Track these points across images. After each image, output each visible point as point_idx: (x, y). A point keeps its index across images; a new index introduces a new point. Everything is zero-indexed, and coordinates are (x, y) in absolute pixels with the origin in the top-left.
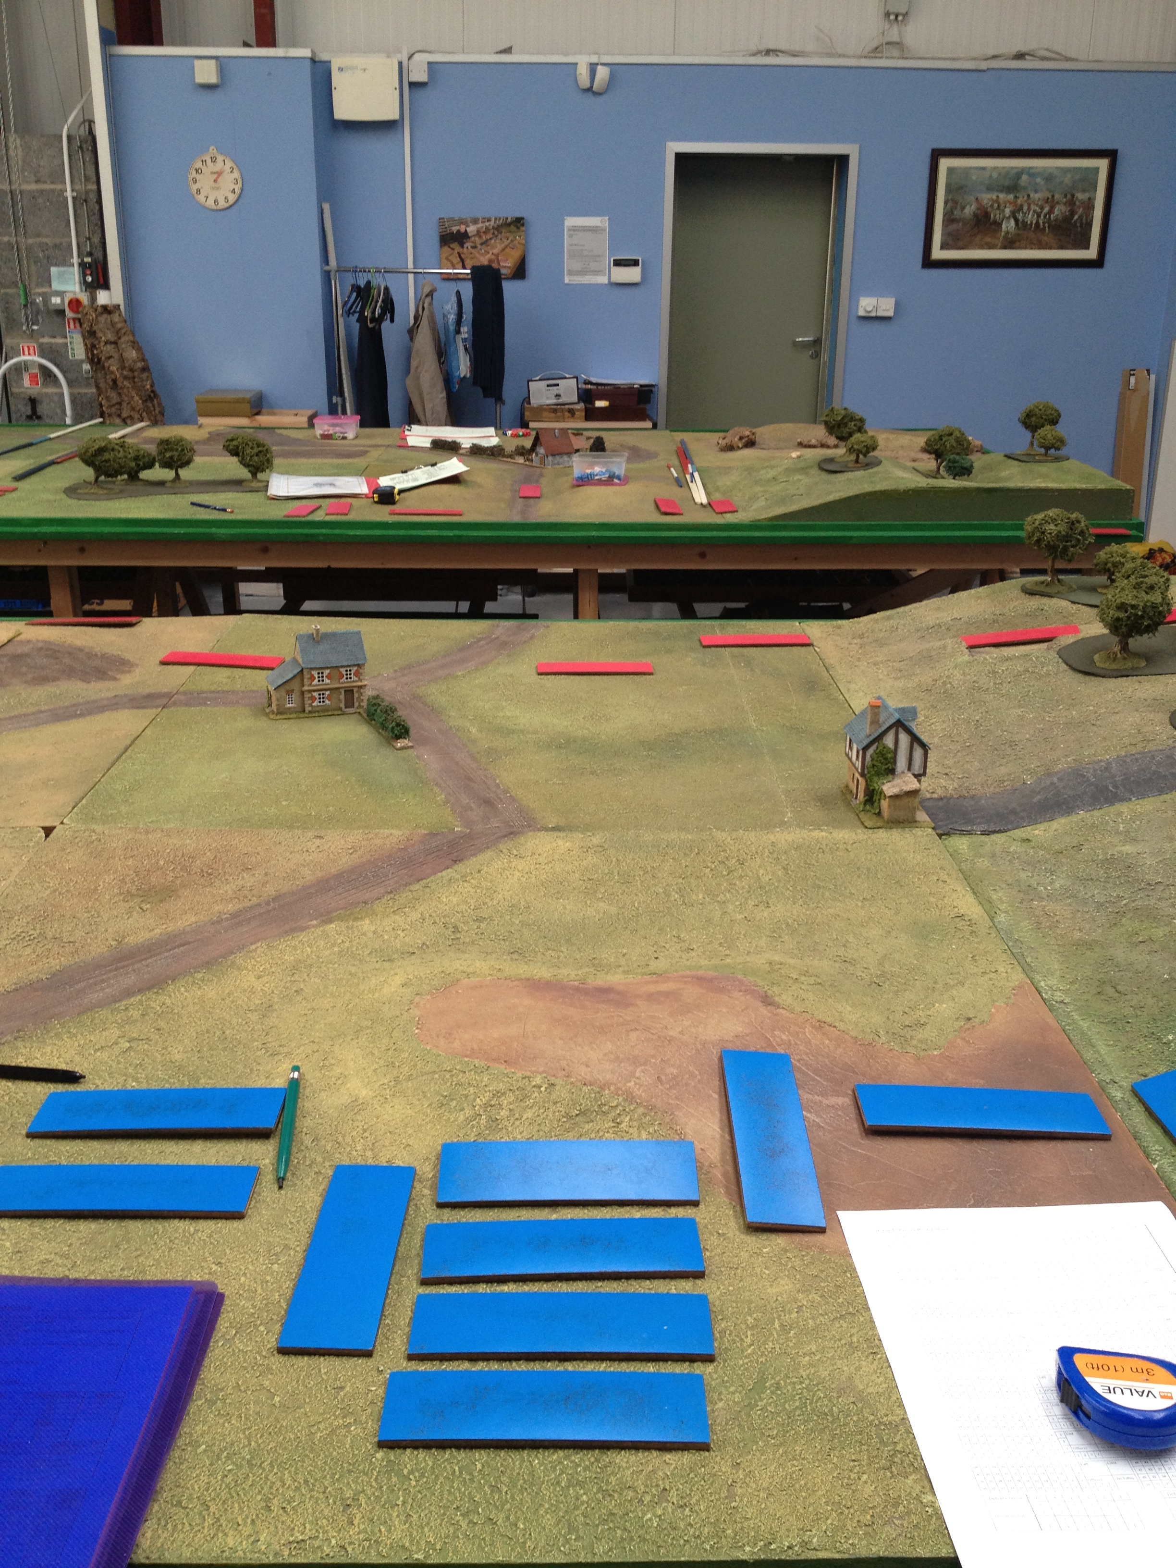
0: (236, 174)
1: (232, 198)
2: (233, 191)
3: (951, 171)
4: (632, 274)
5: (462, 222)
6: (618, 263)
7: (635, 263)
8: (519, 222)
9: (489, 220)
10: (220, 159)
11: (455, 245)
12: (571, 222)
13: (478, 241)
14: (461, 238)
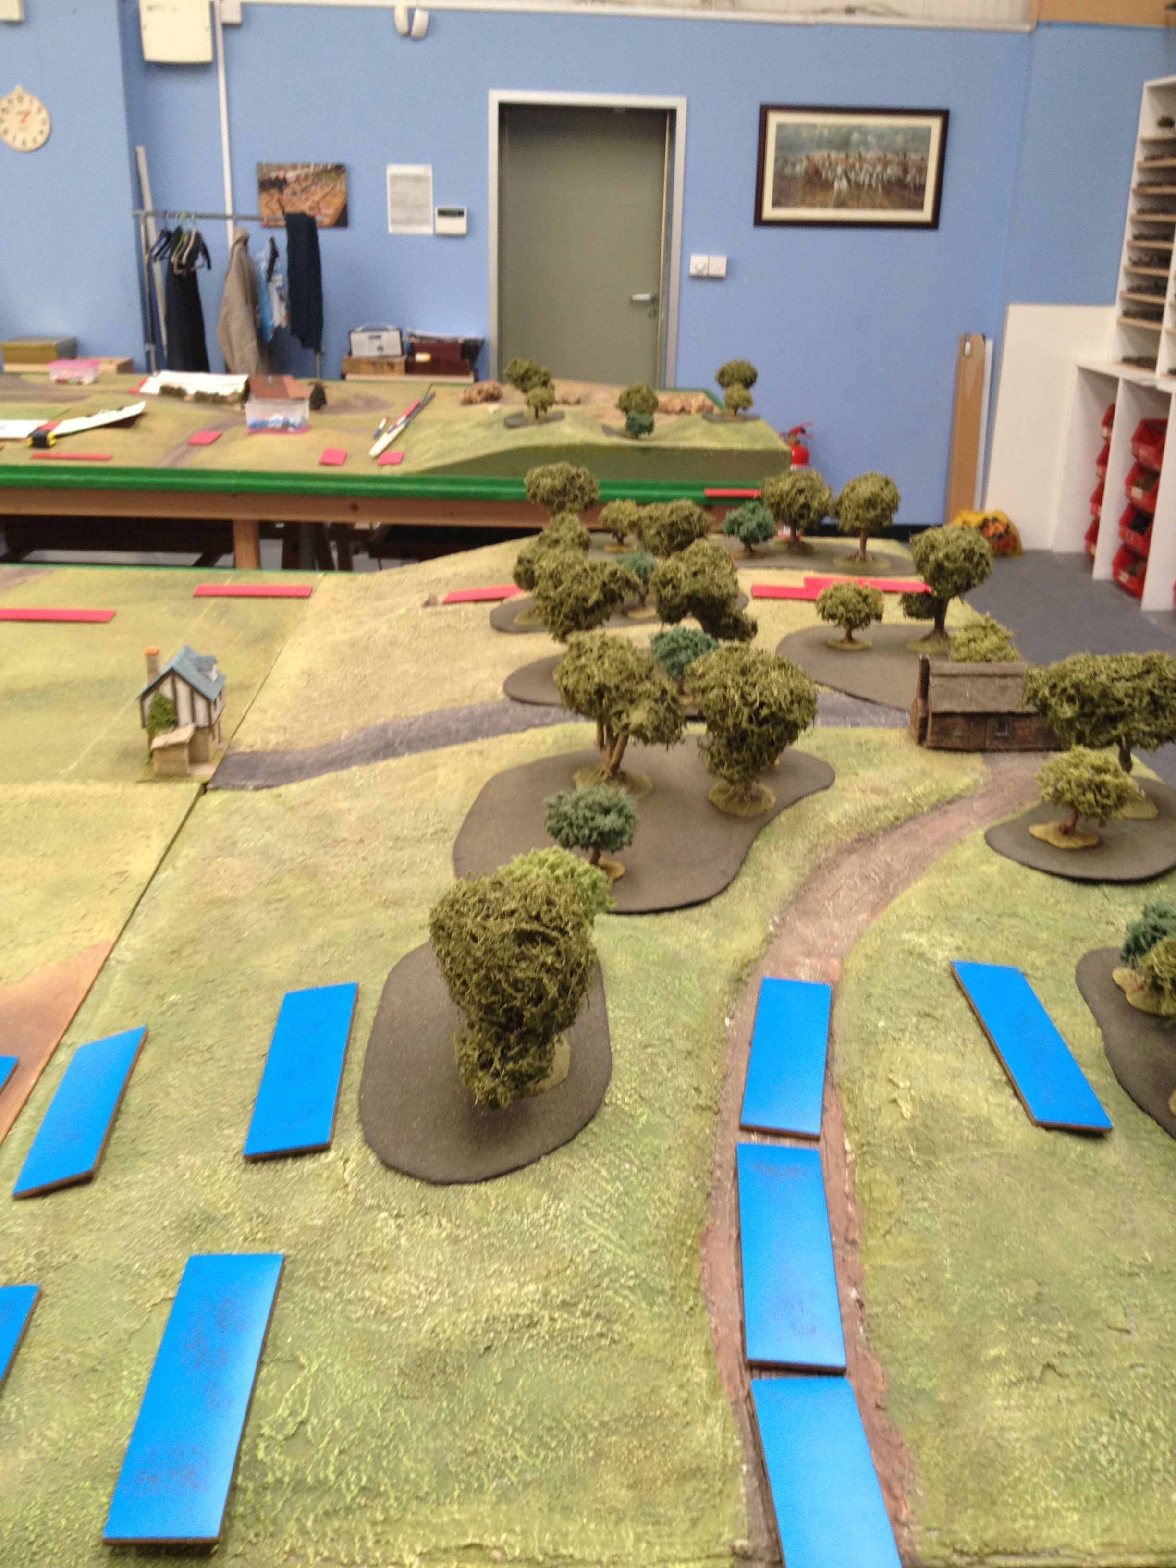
0: (44, 115)
1: (41, 139)
2: (41, 132)
3: (780, 127)
4: (458, 225)
5: (280, 167)
6: (443, 213)
7: (460, 214)
8: (339, 169)
9: (308, 166)
10: (27, 98)
11: (275, 192)
12: (393, 170)
13: (298, 188)
14: (280, 184)
